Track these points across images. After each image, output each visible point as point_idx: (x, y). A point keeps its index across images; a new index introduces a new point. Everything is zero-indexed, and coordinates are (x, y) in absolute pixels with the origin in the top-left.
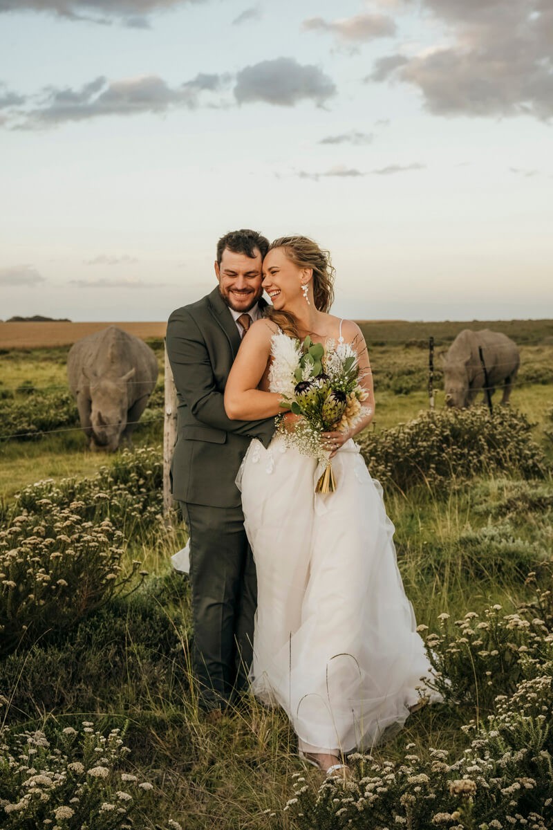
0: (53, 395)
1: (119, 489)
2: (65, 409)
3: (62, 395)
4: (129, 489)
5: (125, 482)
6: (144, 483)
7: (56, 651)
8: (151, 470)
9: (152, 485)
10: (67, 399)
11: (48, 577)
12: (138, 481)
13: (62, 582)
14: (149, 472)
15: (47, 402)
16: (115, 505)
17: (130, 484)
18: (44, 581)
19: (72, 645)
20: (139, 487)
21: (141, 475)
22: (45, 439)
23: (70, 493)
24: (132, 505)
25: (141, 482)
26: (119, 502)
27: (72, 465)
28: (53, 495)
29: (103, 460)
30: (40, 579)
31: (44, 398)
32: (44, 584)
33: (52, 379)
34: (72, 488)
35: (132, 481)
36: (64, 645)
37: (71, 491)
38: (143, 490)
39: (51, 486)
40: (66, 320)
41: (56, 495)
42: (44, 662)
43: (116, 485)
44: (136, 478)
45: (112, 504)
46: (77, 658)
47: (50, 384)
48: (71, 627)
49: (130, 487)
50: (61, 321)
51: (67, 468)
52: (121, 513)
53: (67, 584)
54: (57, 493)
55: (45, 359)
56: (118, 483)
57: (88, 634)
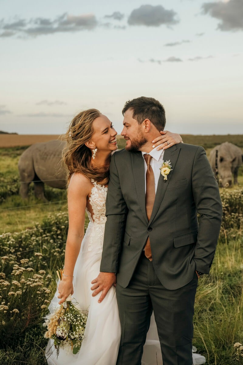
0: (9, 177)
1: (47, 236)
2: (16, 185)
3: (14, 177)
4: (52, 237)
5: (50, 231)
6: (61, 233)
7: (12, 352)
8: (64, 225)
9: (64, 234)
10: (17, 179)
11: (7, 307)
12: (57, 231)
13: (16, 310)
14: (63, 227)
15: (6, 181)
16: (45, 248)
17: (52, 233)
18: (4, 310)
19: (21, 347)
20: (58, 235)
21: (58, 228)
22: (5, 202)
23: (20, 241)
24: (54, 248)
25: (59, 232)
26: (47, 247)
27: (20, 218)
28: (10, 243)
29: (36, 215)
30: (2, 308)
31: (5, 178)
32: (5, 312)
33: (8, 166)
34: (21, 238)
35: (54, 232)
36: (17, 347)
37: (20, 240)
38: (60, 237)
39: (9, 236)
40: (15, 134)
41: (11, 243)
42: (4, 360)
43: (45, 234)
44: (56, 230)
45: (43, 248)
46: (25, 356)
47: (7, 170)
48: (21, 334)
49: (53, 235)
50: (13, 134)
51: (17, 220)
52: (48, 253)
53: (19, 312)
54: (13, 241)
55: (4, 155)
56: (46, 233)
57: (31, 339)
